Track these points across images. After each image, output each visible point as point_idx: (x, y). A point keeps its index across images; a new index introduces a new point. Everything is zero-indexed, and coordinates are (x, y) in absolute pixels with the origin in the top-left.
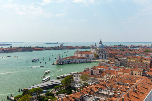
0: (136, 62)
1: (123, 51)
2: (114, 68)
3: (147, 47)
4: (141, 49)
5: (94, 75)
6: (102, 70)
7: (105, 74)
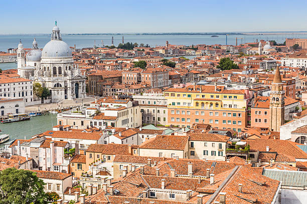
0: (200, 107)
1: (143, 65)
2: (120, 134)
3: (224, 51)
4: (203, 59)
5: (44, 169)
6: (74, 146)
7: (89, 161)
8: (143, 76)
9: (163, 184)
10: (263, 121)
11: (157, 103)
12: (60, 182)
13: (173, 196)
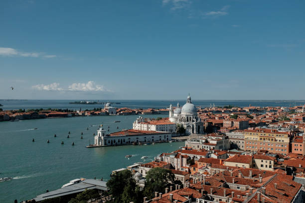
0: (262, 141)
1: (236, 117)
2: (217, 153)
3: (283, 110)
4: (270, 114)
5: (176, 169)
6: (192, 158)
7: (199, 166)
8: (234, 123)
9: (233, 181)
10: (299, 150)
11: (239, 138)
12: (183, 176)
13: (238, 188)
